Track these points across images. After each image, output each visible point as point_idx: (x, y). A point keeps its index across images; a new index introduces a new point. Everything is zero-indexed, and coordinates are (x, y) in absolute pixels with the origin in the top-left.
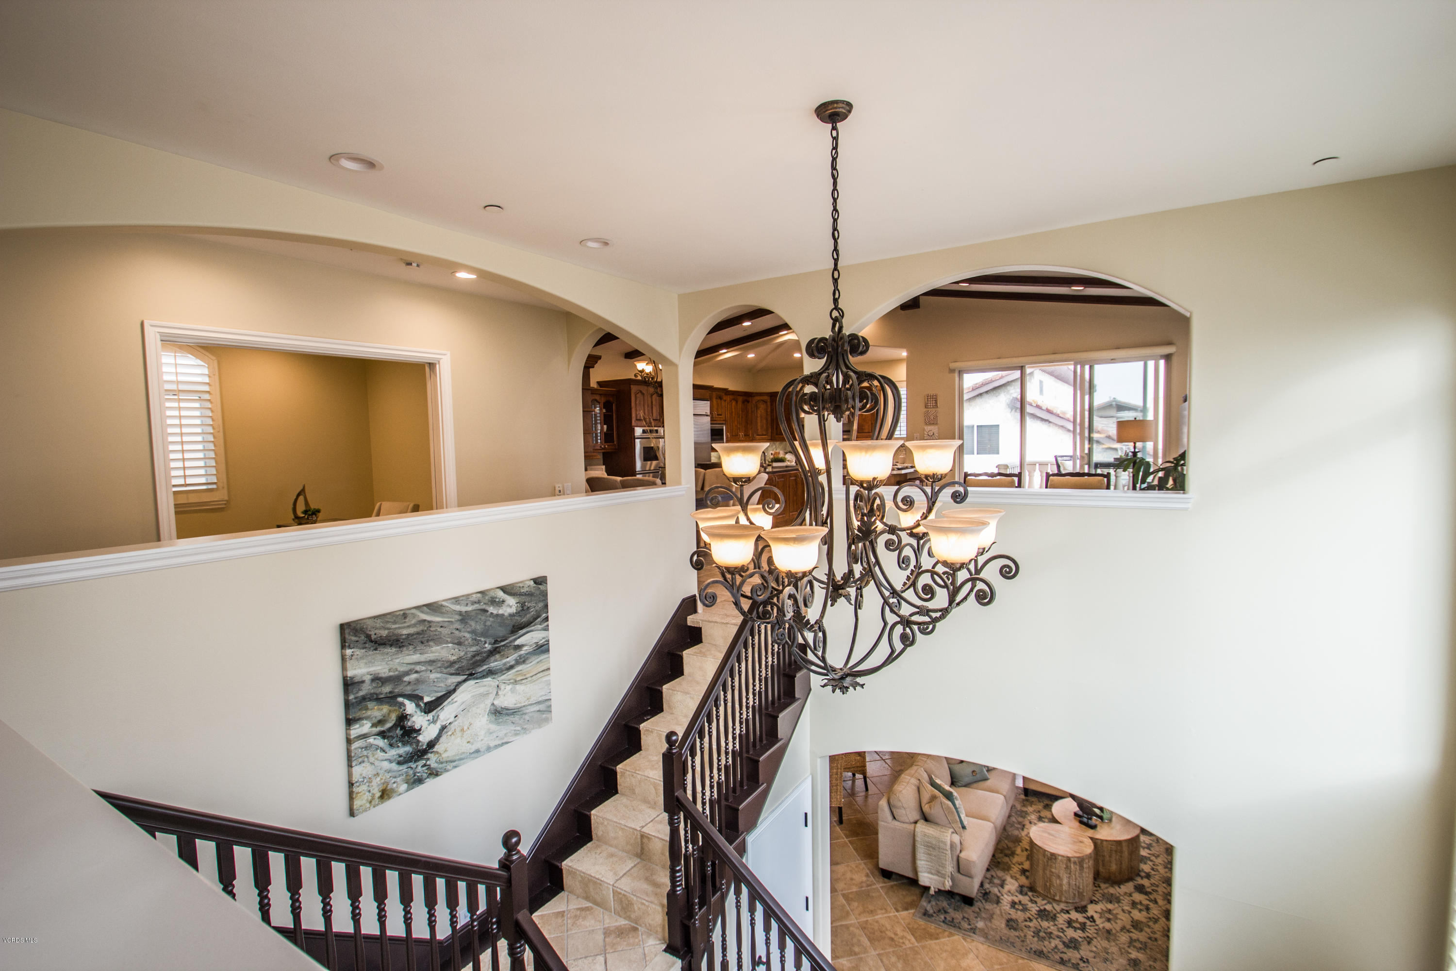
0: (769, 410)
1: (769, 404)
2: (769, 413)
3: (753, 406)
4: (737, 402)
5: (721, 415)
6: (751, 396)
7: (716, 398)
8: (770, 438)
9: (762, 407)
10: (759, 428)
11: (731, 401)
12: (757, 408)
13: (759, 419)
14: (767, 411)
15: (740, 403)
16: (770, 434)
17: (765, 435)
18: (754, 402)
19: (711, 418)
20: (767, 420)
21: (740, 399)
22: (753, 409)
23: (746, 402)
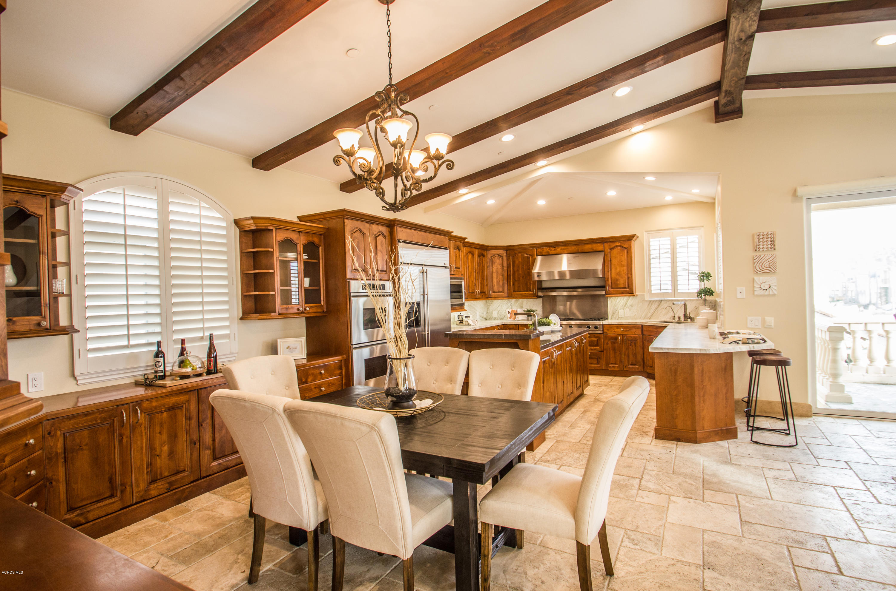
0: (505, 265)
1: (505, 258)
2: (505, 269)
3: (488, 261)
4: (473, 255)
5: (459, 268)
6: (486, 250)
7: (454, 249)
8: (506, 295)
9: (498, 261)
10: (495, 283)
11: (467, 254)
12: (492, 262)
13: (495, 275)
14: (503, 267)
15: (476, 256)
16: (506, 291)
17: (502, 292)
18: (489, 256)
19: (450, 271)
20: (503, 275)
21: (476, 252)
22: (488, 264)
23: (481, 255)
